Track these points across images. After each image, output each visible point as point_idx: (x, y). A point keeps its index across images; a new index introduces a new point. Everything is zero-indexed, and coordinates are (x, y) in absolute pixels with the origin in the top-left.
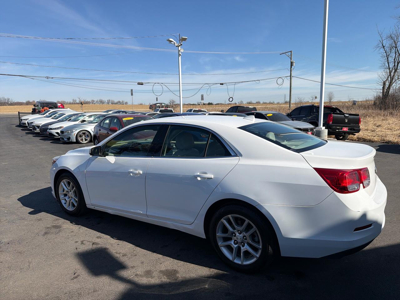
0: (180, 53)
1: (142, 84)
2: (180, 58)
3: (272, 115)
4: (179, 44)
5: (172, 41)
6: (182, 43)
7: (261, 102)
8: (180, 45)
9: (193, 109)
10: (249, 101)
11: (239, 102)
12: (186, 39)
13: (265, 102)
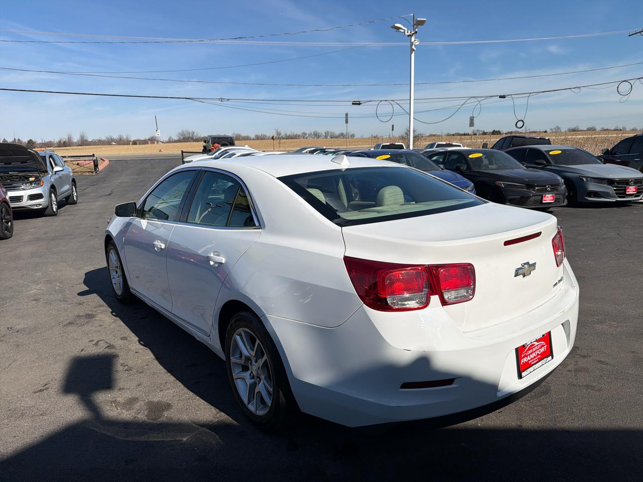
0: (413, 47)
1: (359, 104)
2: (413, 55)
3: (560, 152)
4: (412, 32)
5: (400, 28)
6: (416, 30)
7: (598, 129)
8: (413, 34)
9: (436, 143)
10: (573, 127)
11: (551, 129)
12: (425, 21)
13: (606, 128)
